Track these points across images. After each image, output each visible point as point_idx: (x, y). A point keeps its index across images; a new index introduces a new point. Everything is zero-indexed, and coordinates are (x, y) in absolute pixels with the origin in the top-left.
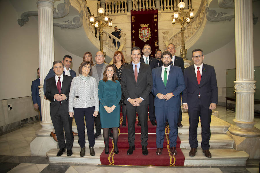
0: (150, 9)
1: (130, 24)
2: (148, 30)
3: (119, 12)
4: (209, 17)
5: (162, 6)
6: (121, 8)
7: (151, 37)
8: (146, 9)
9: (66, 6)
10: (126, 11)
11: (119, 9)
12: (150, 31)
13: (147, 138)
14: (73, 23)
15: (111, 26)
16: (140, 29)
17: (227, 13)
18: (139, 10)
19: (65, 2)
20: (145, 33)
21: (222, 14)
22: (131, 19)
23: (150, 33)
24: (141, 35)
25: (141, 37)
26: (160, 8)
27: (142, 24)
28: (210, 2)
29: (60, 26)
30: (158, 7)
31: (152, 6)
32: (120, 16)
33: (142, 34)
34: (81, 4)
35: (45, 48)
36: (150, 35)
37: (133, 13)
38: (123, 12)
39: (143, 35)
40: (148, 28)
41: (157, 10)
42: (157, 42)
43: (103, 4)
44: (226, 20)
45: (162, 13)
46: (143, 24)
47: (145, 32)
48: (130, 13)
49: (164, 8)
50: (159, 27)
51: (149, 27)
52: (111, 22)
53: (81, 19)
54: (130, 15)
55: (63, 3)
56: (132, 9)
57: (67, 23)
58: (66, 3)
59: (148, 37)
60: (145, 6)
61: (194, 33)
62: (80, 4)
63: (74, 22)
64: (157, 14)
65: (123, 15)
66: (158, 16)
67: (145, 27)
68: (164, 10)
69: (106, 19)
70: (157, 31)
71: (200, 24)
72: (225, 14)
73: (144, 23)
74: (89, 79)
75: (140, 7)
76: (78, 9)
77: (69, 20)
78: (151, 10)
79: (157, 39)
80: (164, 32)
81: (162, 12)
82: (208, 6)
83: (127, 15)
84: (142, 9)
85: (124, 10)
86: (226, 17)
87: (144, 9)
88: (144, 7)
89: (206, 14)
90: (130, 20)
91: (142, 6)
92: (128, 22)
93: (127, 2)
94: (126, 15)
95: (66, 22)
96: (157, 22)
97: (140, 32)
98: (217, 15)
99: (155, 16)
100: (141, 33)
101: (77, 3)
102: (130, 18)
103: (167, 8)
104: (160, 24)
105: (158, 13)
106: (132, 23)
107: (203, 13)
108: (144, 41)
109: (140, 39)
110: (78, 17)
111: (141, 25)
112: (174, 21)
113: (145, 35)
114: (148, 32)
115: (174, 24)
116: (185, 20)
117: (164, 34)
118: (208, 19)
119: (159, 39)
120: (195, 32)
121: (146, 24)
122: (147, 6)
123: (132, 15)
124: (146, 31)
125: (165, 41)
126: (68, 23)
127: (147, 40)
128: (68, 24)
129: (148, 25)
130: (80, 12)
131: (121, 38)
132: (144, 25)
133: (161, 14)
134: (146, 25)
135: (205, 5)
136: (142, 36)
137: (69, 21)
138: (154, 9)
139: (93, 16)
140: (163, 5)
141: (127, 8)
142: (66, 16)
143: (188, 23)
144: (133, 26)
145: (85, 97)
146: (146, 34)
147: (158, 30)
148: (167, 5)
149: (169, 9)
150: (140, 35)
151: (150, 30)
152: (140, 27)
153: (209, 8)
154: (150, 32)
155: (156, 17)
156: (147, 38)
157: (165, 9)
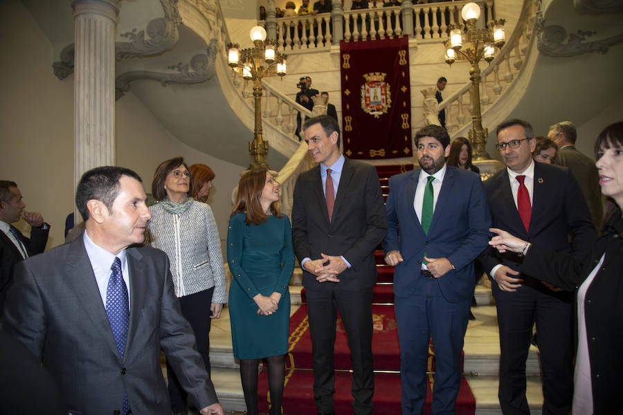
0: (390, 35)
1: (338, 74)
2: (383, 89)
3: (312, 45)
4: (546, 44)
5: (418, 27)
6: (316, 34)
7: (391, 104)
8: (377, 36)
9: (170, 25)
10: (328, 42)
11: (312, 37)
12: (390, 91)
13: (371, 389)
14: (191, 71)
15: (285, 74)
16: (363, 87)
17: (595, 33)
18: (360, 38)
19: (166, 16)
20: (375, 97)
21: (581, 36)
22: (342, 61)
23: (388, 96)
24: (366, 100)
25: (367, 105)
26: (415, 33)
27: (368, 72)
28: (547, 7)
29: (159, 80)
30: (408, 29)
31: (393, 27)
32: (313, 55)
33: (369, 97)
34: (211, 23)
35: (89, 126)
36: (389, 101)
37: (347, 48)
38: (320, 44)
39: (372, 100)
40: (383, 84)
41: (406, 37)
42: (407, 119)
43: (271, 28)
44: (591, 51)
45: (419, 44)
46: (372, 74)
47: (375, 93)
48: (338, 47)
49: (423, 33)
50: (412, 79)
51: (386, 80)
52: (285, 61)
53: (210, 60)
54: (339, 51)
55: (163, 17)
56: (344, 38)
57: (176, 72)
58: (168, 18)
59: (384, 105)
60: (377, 28)
61: (504, 92)
62: (208, 22)
63: (193, 66)
64: (406, 48)
65: (322, 52)
66: (410, 51)
67: (375, 79)
68: (423, 38)
69: (270, 54)
70: (406, 91)
71: (520, 66)
72: (590, 34)
73: (374, 71)
74: (187, 209)
75: (364, 32)
76: (202, 34)
77: (180, 64)
78: (392, 38)
79: (408, 110)
80: (425, 91)
81: (419, 41)
82: (541, 16)
83: (332, 52)
84: (369, 36)
85: (324, 41)
86: (592, 43)
87: (373, 37)
88: (373, 30)
89: (536, 38)
90: (339, 65)
91: (368, 29)
92: (334, 69)
93: (331, 20)
94: (329, 51)
95: (173, 68)
96: (406, 68)
97: (363, 94)
98: (568, 37)
99: (402, 53)
100: (367, 95)
101: (199, 20)
102: (338, 60)
103: (432, 32)
104: (413, 71)
105: (410, 46)
106: (344, 72)
107: (528, 37)
108: (374, 115)
109: (365, 110)
110: (202, 55)
111: (366, 76)
112: (451, 54)
113: (376, 100)
114: (383, 92)
115: (450, 62)
116: (482, 50)
117: (425, 95)
118: (544, 51)
119: (412, 109)
120: (508, 87)
121: (377, 74)
122: (381, 29)
123: (343, 52)
124: (379, 90)
125: (428, 114)
126: (180, 70)
127: (381, 113)
128: (179, 73)
129: (384, 75)
130: (208, 42)
131: (314, 108)
132: (375, 75)
133: (416, 48)
134: (379, 77)
135: (534, 15)
136: (369, 104)
137: (181, 66)
138: (398, 36)
139: (237, 46)
140: (423, 24)
141: (330, 36)
142: (170, 50)
143: (489, 60)
144: (347, 78)
145: (180, 264)
146: (380, 98)
147: (408, 86)
148: (431, 24)
149: (436, 35)
150: (363, 102)
151: (388, 89)
152: (364, 81)
153: (544, 21)
154: (388, 92)
155: (404, 55)
156: (381, 107)
157: (427, 35)
